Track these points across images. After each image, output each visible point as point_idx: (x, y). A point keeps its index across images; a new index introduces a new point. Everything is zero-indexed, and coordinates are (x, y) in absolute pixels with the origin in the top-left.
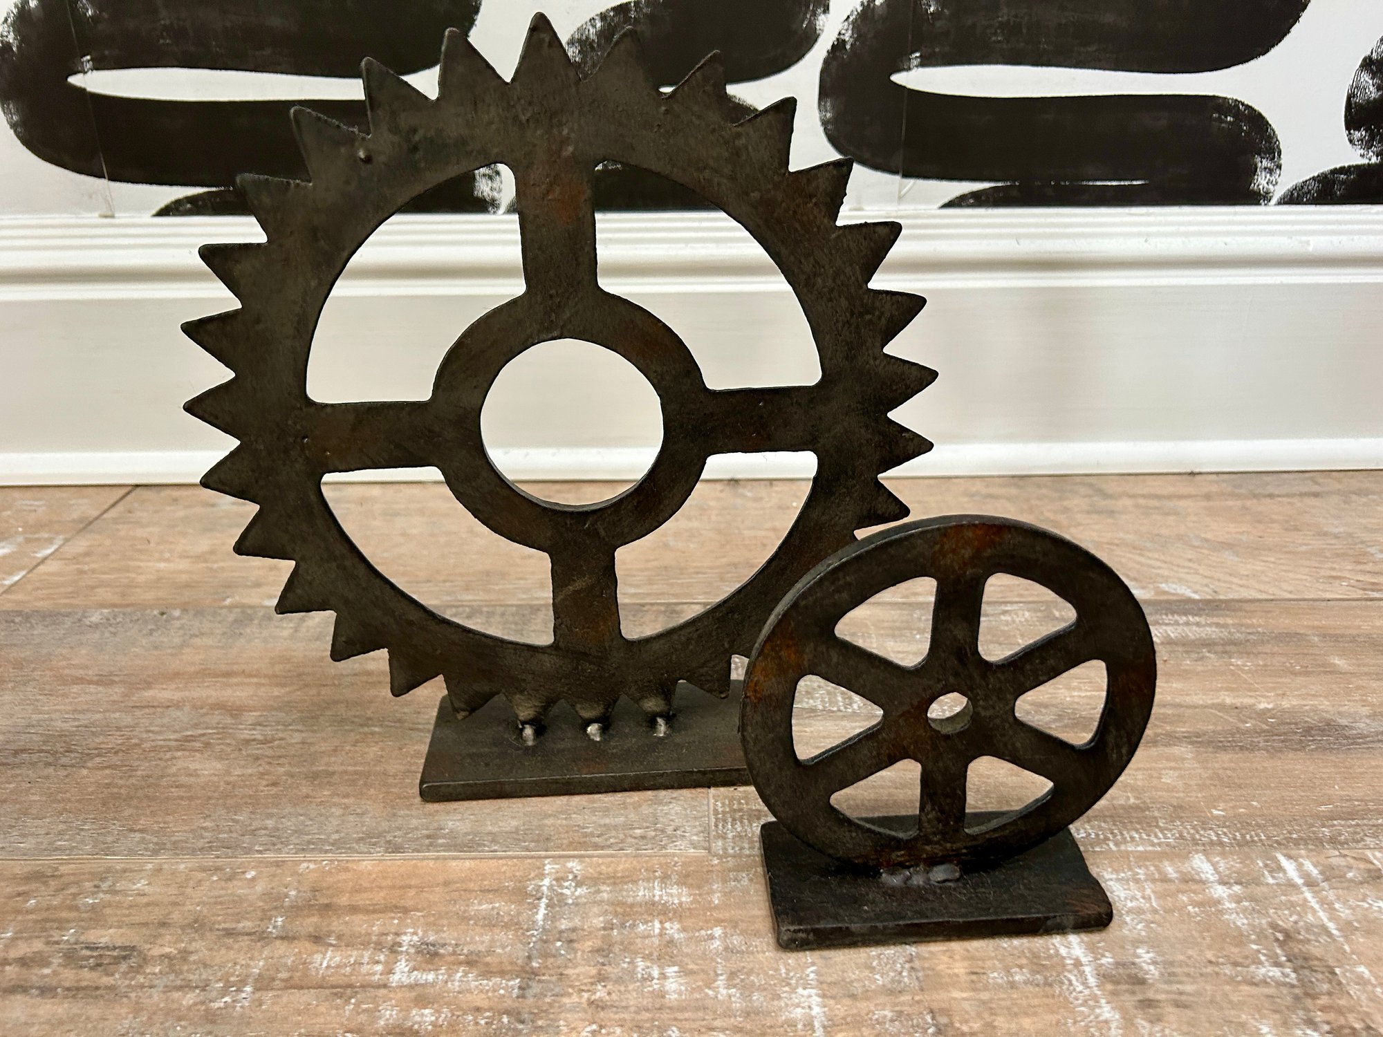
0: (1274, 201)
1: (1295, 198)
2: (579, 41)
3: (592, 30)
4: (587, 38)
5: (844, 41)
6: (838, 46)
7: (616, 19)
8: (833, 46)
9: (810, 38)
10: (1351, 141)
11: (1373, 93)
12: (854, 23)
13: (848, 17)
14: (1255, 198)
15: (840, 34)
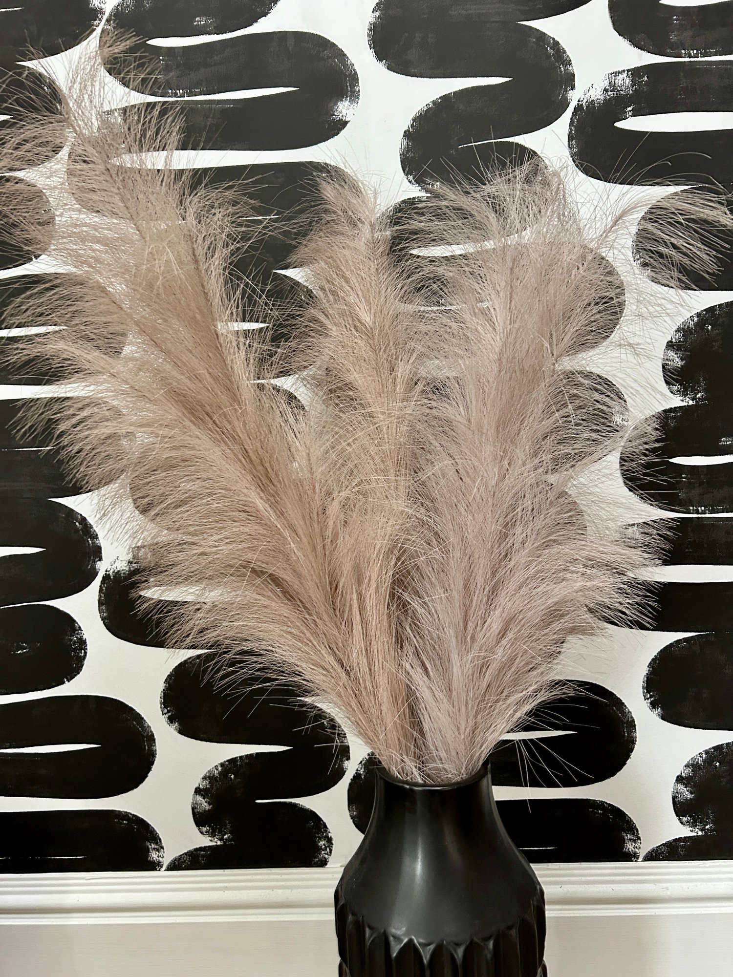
0: (640, 859)
1: (654, 856)
2: (209, 777)
3: (216, 772)
4: (214, 775)
5: (360, 774)
6: (357, 776)
7: (229, 766)
8: (354, 776)
9: (340, 773)
10: (682, 823)
11: (688, 795)
12: (364, 764)
13: (361, 762)
14: (629, 857)
15: (357, 770)
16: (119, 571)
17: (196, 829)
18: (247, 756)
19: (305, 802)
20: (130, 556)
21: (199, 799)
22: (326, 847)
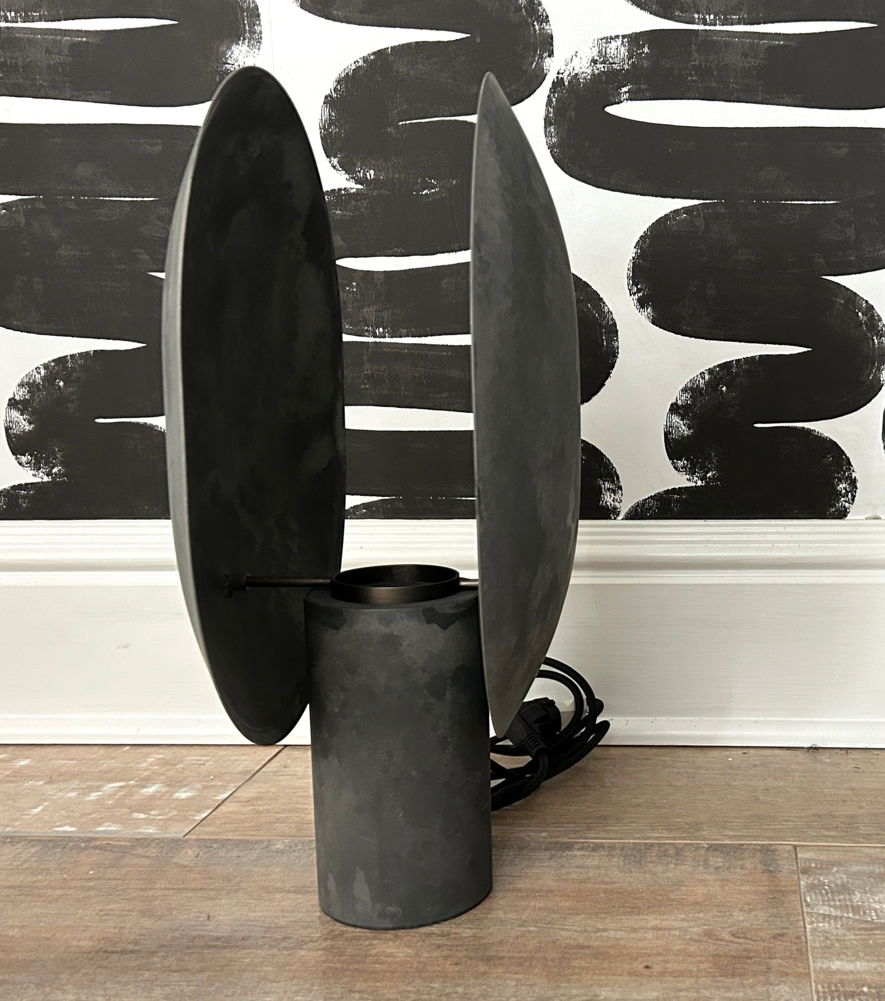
3: (702, 382)
4: (698, 386)
7: (721, 374)
16: (577, 74)
17: (669, 462)
18: (746, 359)
19: (822, 428)
20: (595, 53)
21: (676, 419)
22: (847, 492)
